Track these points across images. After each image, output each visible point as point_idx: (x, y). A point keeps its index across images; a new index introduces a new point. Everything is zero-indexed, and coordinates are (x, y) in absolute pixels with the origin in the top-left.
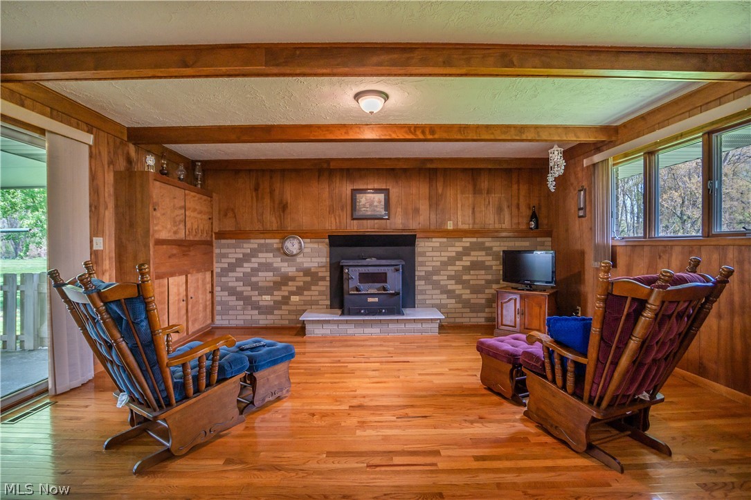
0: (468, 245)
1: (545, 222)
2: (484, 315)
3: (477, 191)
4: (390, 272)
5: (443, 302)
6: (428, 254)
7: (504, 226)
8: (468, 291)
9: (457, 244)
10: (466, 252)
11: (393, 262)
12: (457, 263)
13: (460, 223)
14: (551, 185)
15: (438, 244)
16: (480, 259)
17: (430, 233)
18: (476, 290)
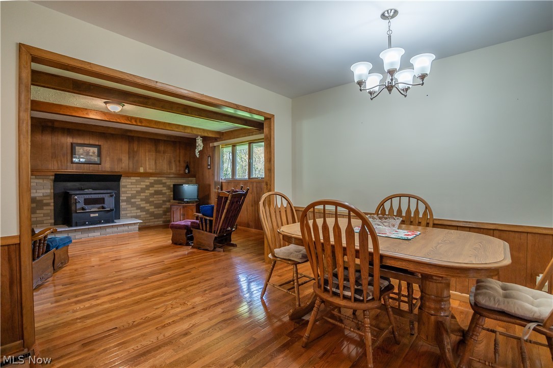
0: (153, 181)
1: (192, 170)
2: (162, 219)
3: (157, 151)
4: (106, 197)
5: (138, 214)
6: (128, 186)
7: (172, 171)
8: (153, 207)
9: (147, 181)
10: (152, 185)
11: (109, 191)
12: (147, 191)
13: (147, 169)
14: (197, 155)
15: (134, 181)
16: (159, 189)
17: (129, 174)
18: (158, 206)
